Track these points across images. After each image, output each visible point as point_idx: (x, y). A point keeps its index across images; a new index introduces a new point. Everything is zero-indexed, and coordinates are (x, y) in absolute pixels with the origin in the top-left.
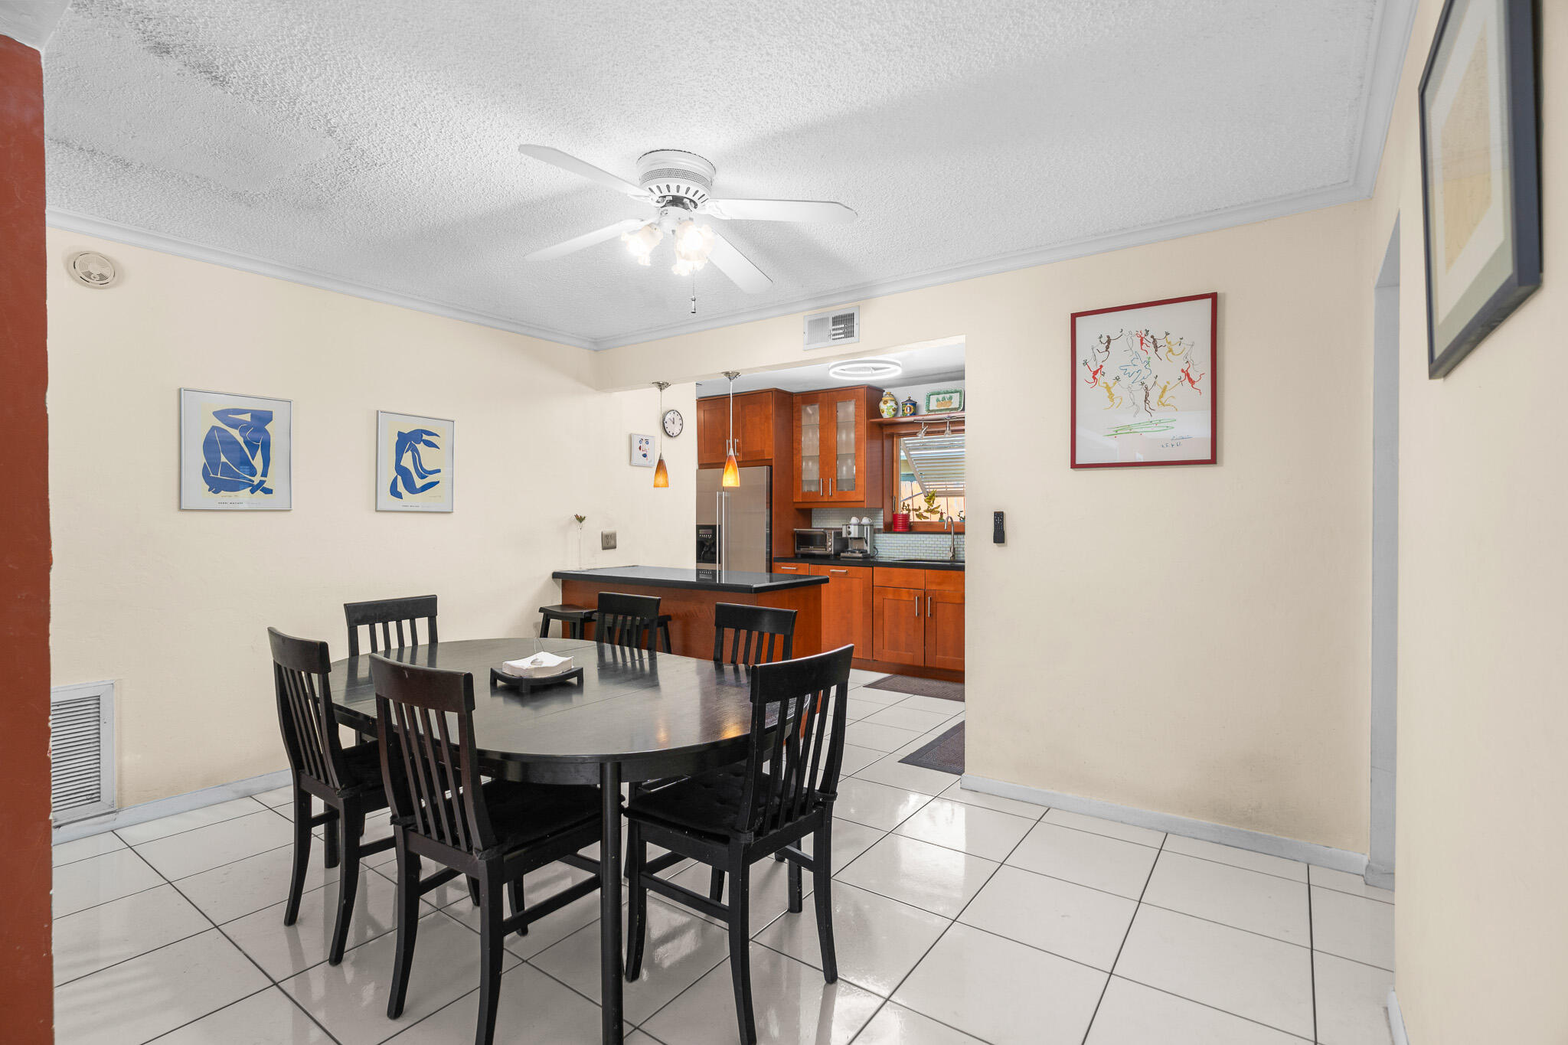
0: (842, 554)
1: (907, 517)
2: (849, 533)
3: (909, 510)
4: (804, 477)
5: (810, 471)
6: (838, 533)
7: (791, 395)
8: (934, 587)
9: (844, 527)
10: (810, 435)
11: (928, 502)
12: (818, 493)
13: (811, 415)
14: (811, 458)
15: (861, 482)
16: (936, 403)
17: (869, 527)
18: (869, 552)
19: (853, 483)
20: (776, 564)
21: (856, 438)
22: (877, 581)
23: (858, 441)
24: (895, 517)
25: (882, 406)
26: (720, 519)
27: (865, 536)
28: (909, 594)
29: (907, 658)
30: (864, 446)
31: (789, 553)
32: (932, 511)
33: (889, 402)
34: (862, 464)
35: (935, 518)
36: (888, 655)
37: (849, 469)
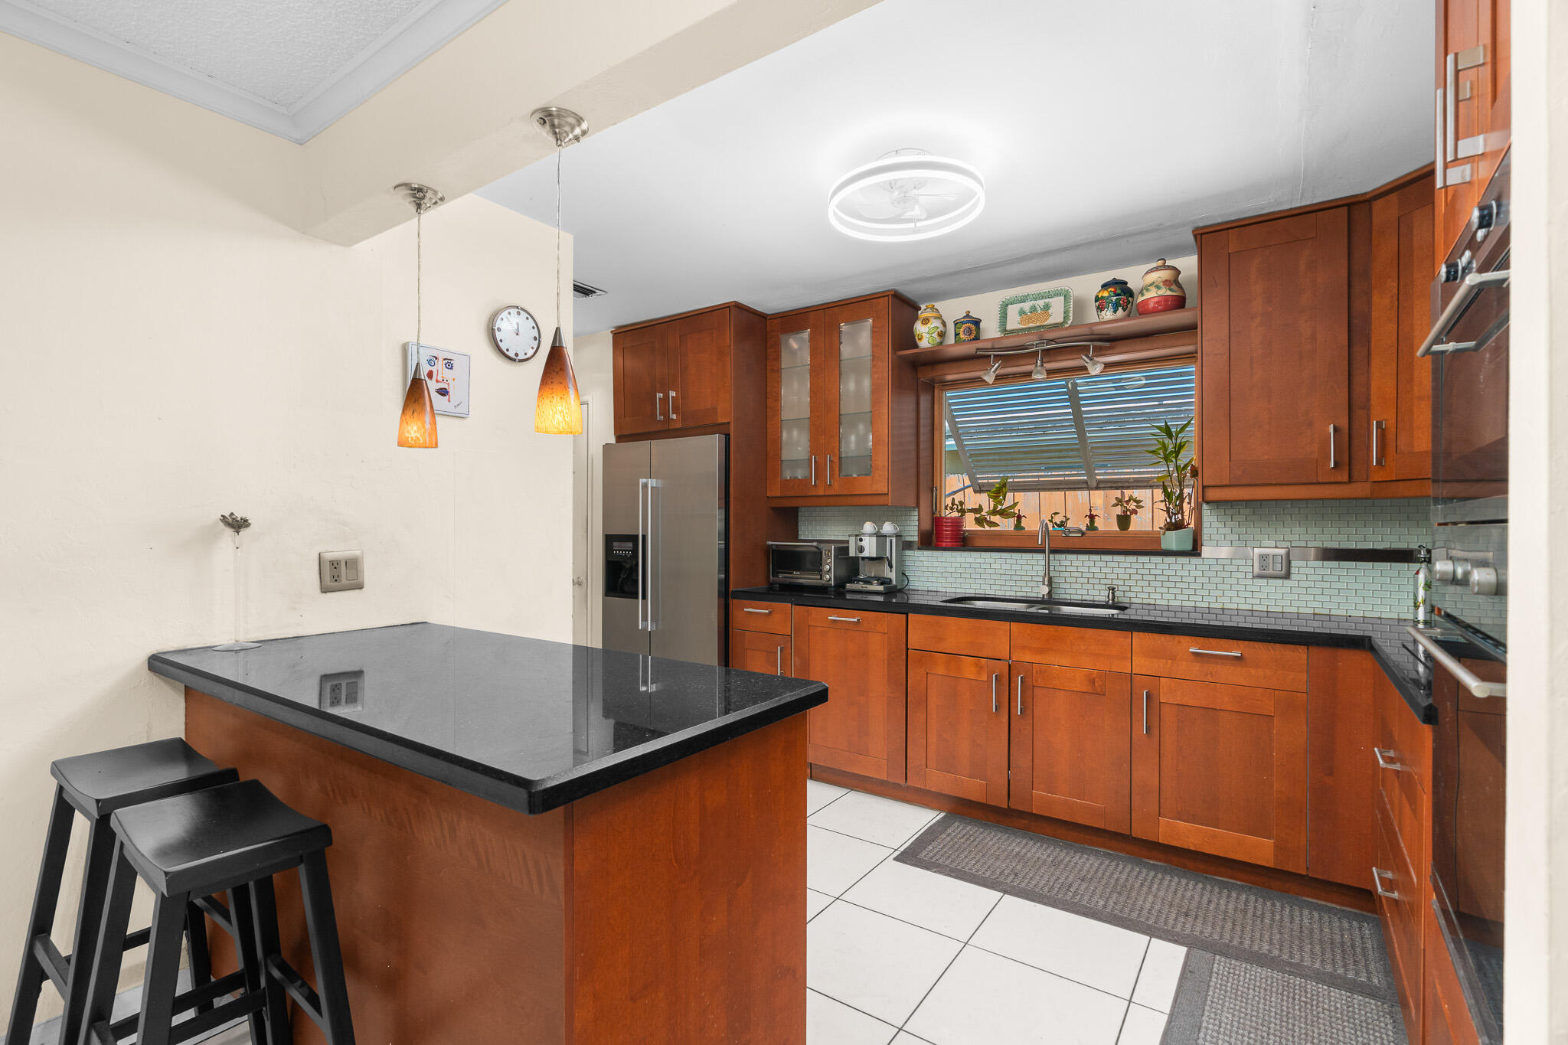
0: (849, 586)
1: (957, 523)
2: (861, 550)
3: (963, 512)
4: (786, 455)
5: (795, 444)
6: (842, 550)
7: (762, 317)
8: (1028, 657)
9: (852, 540)
10: (796, 385)
11: (995, 498)
12: (807, 480)
13: (797, 347)
14: (796, 422)
15: (883, 460)
16: (1019, 318)
17: (894, 539)
18: (894, 583)
19: (867, 464)
20: (734, 603)
21: (873, 384)
22: (915, 639)
23: (875, 391)
24: (937, 521)
25: (920, 328)
26: (645, 524)
27: (888, 555)
28: (980, 668)
29: (973, 788)
30: (886, 396)
31: (759, 583)
32: (1003, 513)
33: (932, 320)
34: (884, 430)
35: (1006, 525)
36: (938, 781)
37: (861, 440)
